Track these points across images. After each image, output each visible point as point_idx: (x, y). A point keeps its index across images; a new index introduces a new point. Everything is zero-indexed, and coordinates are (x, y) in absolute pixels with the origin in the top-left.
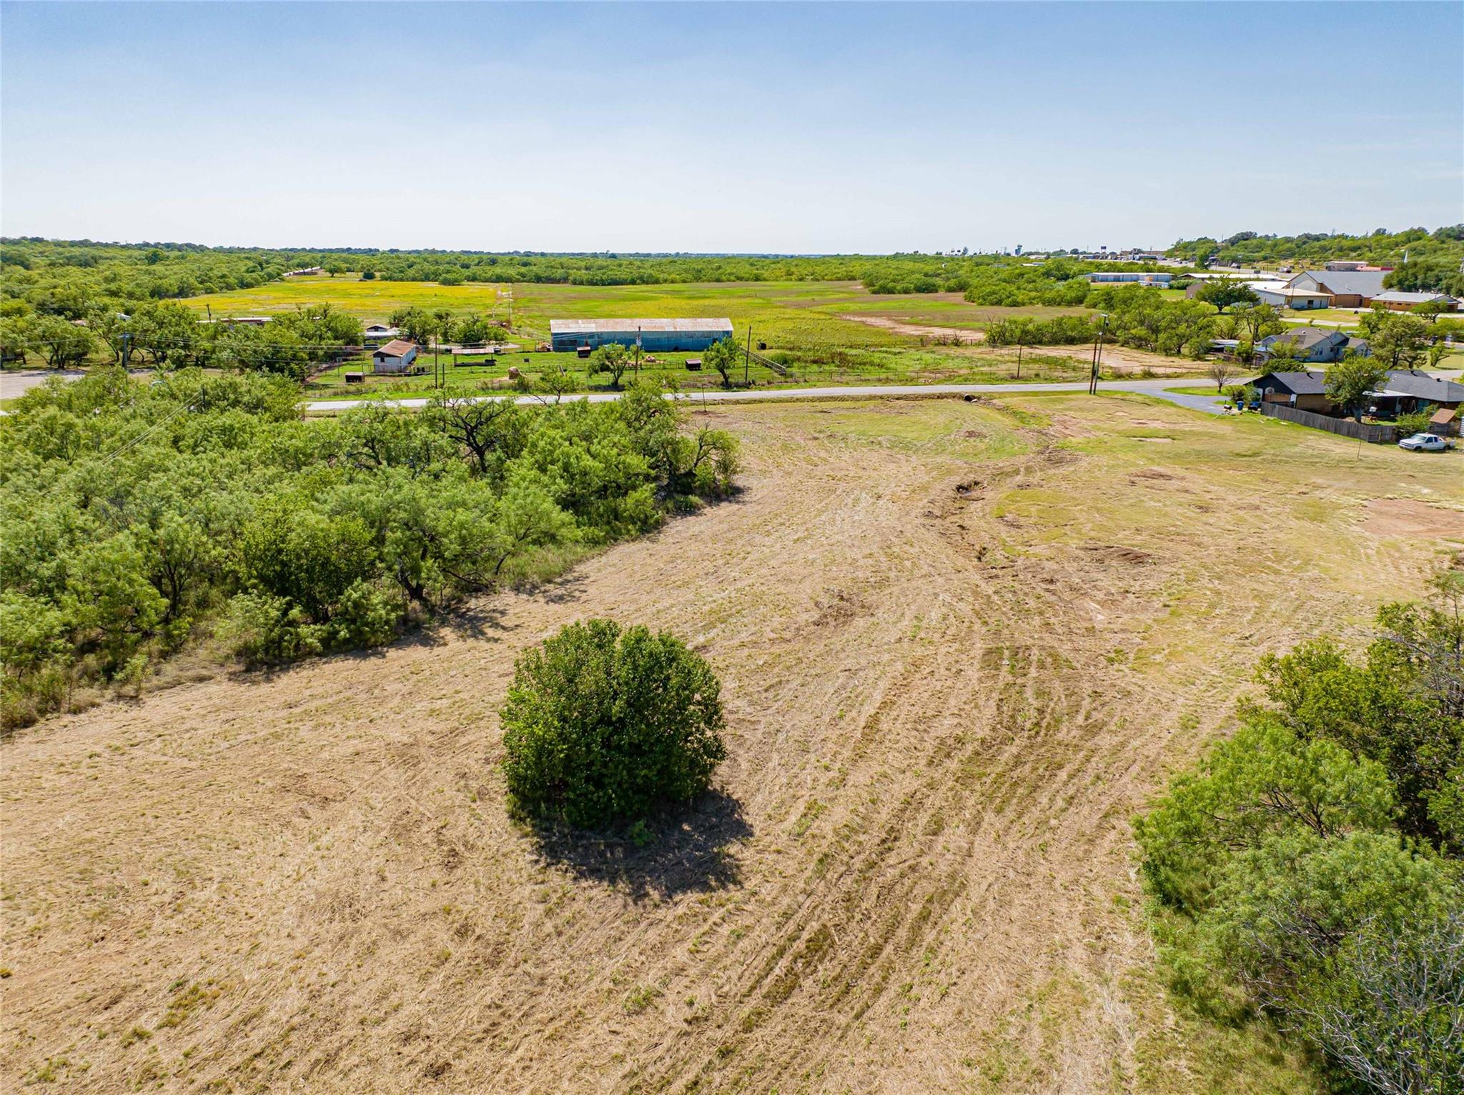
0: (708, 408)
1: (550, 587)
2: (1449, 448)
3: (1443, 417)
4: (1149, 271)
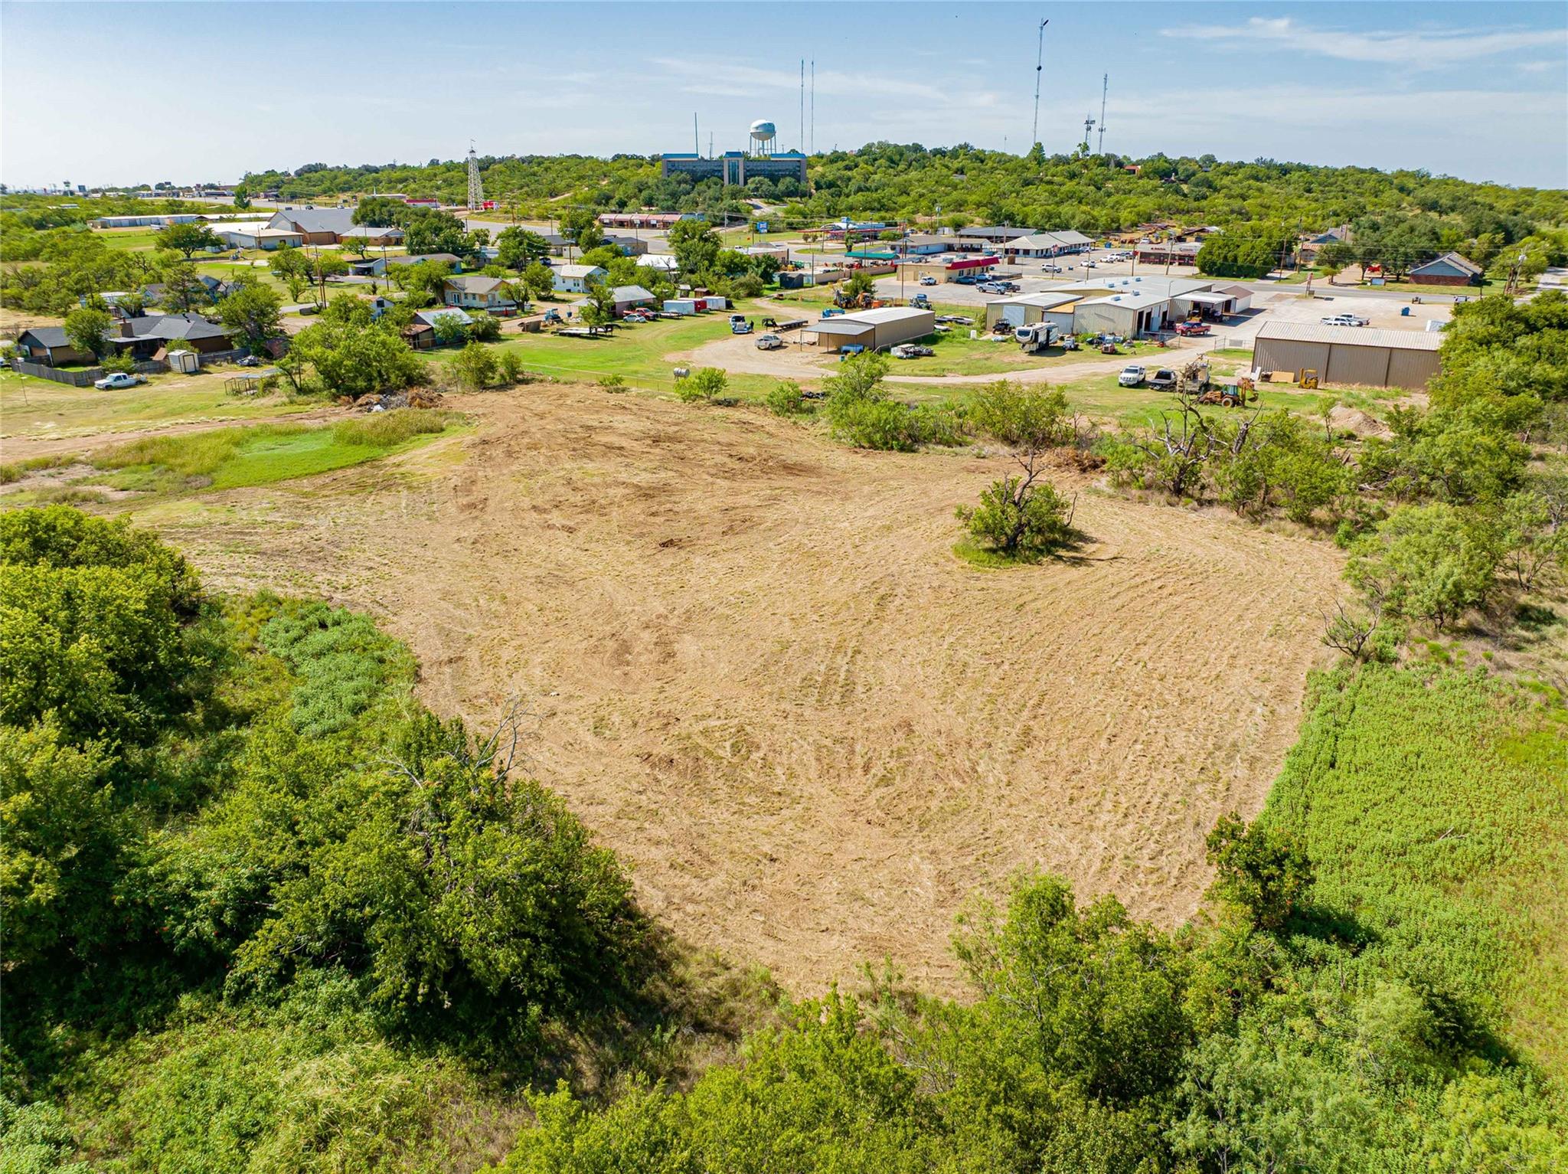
2: (140, 383)
3: (159, 356)
4: (174, 212)
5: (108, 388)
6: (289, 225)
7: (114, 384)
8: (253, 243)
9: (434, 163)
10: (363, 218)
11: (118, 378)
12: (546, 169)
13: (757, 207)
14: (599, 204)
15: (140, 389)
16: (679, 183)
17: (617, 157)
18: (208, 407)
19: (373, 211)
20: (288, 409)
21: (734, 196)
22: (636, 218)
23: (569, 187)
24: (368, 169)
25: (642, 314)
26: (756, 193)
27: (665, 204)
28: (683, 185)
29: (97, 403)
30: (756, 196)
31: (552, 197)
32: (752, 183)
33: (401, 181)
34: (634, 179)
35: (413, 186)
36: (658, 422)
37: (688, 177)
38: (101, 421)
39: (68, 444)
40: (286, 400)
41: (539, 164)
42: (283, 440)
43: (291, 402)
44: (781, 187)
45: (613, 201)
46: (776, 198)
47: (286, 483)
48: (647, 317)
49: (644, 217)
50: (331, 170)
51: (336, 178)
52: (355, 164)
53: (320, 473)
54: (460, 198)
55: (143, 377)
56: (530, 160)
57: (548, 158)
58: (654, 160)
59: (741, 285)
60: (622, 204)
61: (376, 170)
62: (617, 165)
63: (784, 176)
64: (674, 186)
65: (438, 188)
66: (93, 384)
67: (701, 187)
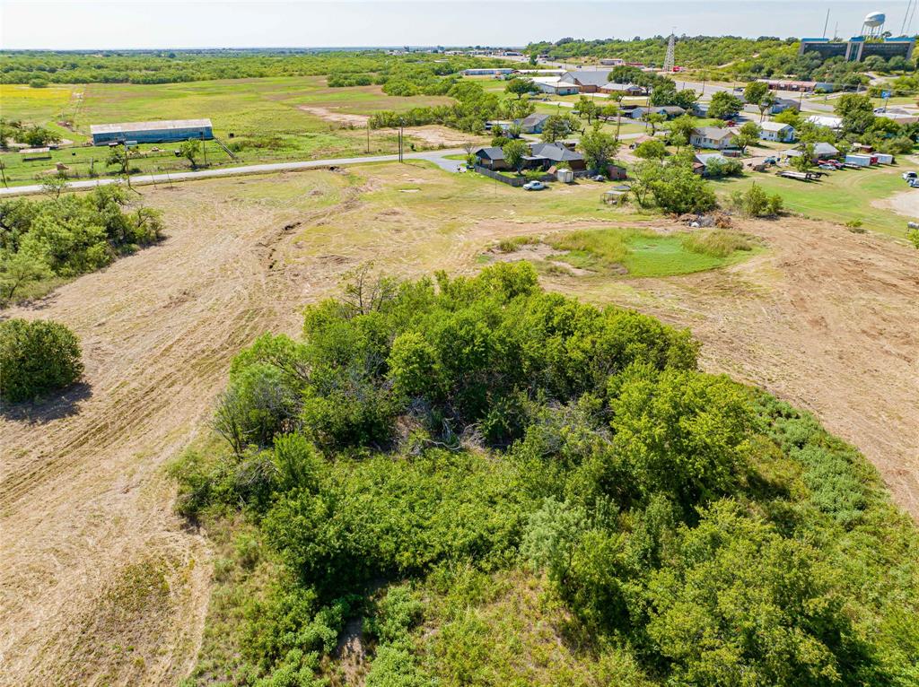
0: (174, 184)
1: (38, 302)
2: (546, 187)
3: (552, 170)
4: (500, 67)
5: (530, 189)
6: (572, 80)
7: (534, 187)
8: (554, 90)
9: (637, 39)
10: (615, 78)
11: (535, 184)
12: (714, 46)
13: (872, 78)
14: (753, 72)
15: (546, 192)
16: (812, 59)
17: (761, 39)
18: (591, 210)
19: (622, 74)
20: (639, 217)
21: (855, 69)
22: (782, 83)
23: (730, 59)
24: (599, 42)
25: (834, 164)
26: (872, 67)
27: (802, 74)
28: (815, 61)
29: (529, 200)
30: (871, 70)
31: (719, 65)
32: (868, 60)
33: (619, 51)
34: (778, 56)
35: (626, 54)
36: (907, 264)
37: (819, 55)
38: (537, 213)
39: (528, 227)
40: (637, 211)
41: (707, 42)
42: (650, 242)
43: (640, 213)
44: (892, 63)
45: (764, 71)
46: (886, 71)
47: (671, 278)
48: (837, 167)
49: (788, 82)
50: (576, 41)
51: (580, 47)
52: (591, 39)
53: (690, 273)
54: (658, 64)
55: (547, 184)
56: (701, 39)
57: (713, 38)
58: (790, 42)
59: (896, 145)
60: (770, 73)
61: (603, 43)
62: (763, 44)
63: (894, 55)
64: (808, 62)
65: (642, 56)
66: (521, 186)
67: (829, 62)
